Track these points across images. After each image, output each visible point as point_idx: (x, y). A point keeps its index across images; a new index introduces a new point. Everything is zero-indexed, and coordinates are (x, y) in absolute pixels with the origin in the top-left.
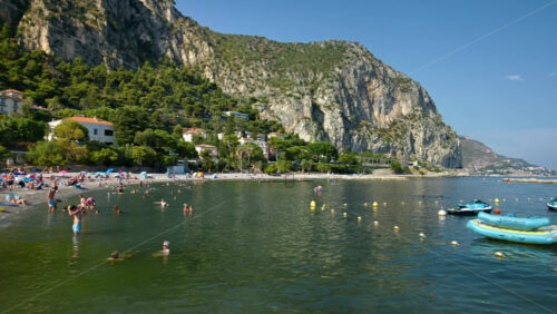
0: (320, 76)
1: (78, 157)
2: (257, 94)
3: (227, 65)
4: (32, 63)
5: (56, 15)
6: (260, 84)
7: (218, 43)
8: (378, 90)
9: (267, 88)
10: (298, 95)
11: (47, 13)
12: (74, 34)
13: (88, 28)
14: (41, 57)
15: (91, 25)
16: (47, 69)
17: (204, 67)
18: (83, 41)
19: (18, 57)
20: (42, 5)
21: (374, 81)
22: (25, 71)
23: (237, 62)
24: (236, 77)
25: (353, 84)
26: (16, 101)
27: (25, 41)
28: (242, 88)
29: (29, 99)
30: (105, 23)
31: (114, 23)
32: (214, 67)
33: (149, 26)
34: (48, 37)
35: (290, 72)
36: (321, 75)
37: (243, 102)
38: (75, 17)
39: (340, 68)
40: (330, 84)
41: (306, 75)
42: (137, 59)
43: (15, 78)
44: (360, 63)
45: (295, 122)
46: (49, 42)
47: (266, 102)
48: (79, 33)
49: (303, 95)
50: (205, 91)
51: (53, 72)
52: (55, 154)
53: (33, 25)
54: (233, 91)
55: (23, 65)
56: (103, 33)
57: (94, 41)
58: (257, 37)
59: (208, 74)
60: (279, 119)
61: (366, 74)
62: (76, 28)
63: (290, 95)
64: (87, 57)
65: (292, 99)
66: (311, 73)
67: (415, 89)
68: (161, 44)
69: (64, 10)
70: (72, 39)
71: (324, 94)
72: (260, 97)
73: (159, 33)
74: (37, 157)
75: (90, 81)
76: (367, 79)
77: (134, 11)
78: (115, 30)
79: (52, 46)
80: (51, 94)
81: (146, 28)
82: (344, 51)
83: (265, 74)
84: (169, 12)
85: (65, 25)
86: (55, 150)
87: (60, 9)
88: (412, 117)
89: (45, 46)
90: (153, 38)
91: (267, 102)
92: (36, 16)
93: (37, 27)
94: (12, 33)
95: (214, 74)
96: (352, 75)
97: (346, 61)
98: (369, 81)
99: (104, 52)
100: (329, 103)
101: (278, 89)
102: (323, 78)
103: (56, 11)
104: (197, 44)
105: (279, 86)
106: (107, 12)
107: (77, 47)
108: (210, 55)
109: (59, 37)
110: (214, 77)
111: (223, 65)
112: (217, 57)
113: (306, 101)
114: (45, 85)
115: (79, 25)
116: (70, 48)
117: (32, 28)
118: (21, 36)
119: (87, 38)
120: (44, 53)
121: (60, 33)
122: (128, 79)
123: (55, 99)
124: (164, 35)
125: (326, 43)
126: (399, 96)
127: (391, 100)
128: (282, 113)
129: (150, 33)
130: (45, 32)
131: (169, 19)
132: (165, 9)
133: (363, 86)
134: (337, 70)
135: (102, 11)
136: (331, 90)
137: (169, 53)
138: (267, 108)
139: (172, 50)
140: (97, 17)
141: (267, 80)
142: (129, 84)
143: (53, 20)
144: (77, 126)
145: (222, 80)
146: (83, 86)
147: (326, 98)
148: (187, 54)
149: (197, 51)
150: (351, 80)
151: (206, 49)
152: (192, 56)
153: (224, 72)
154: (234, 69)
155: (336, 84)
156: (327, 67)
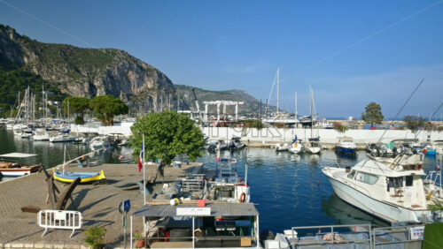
2: (61, 80)
3: (46, 65)
6: (63, 75)
7: (42, 51)
8: (133, 76)
9: (67, 78)
10: (81, 82)
17: (33, 66)
21: (130, 73)
23: (52, 63)
24: (50, 71)
28: (54, 77)
32: (39, 66)
35: (83, 67)
37: (54, 84)
39: (109, 66)
40: (101, 76)
41: (91, 69)
44: (121, 64)
47: (65, 85)
49: (85, 82)
50: (33, 81)
54: (49, 79)
58: (66, 45)
59: (35, 70)
60: (72, 93)
61: (125, 68)
63: (78, 82)
65: (78, 84)
66: (94, 68)
67: (156, 75)
68: (9, 55)
71: (98, 80)
72: (63, 82)
73: (6, 48)
76: (126, 71)
82: (114, 57)
83: (66, 71)
84: (11, 35)
88: (153, 89)
90: (3, 51)
95: (38, 70)
96: (116, 70)
97: (113, 62)
98: (128, 72)
100: (99, 85)
101: (72, 79)
104: (29, 53)
105: (73, 77)
108: (36, 60)
110: (38, 72)
111: (44, 65)
112: (41, 60)
113: (86, 85)
124: (9, 49)
125: (107, 50)
126: (146, 78)
127: (141, 81)
128: (73, 90)
129: (1, 48)
131: (11, 39)
132: (9, 34)
133: (124, 75)
134: (107, 67)
136: (101, 79)
137: (12, 60)
138: (66, 88)
139: (14, 57)
141: (67, 74)
145: (43, 73)
147: (98, 83)
148: (23, 58)
149: (28, 57)
150: (116, 73)
151: (34, 56)
152: (26, 60)
153: (44, 69)
154: (50, 67)
155: (105, 76)
156: (103, 65)
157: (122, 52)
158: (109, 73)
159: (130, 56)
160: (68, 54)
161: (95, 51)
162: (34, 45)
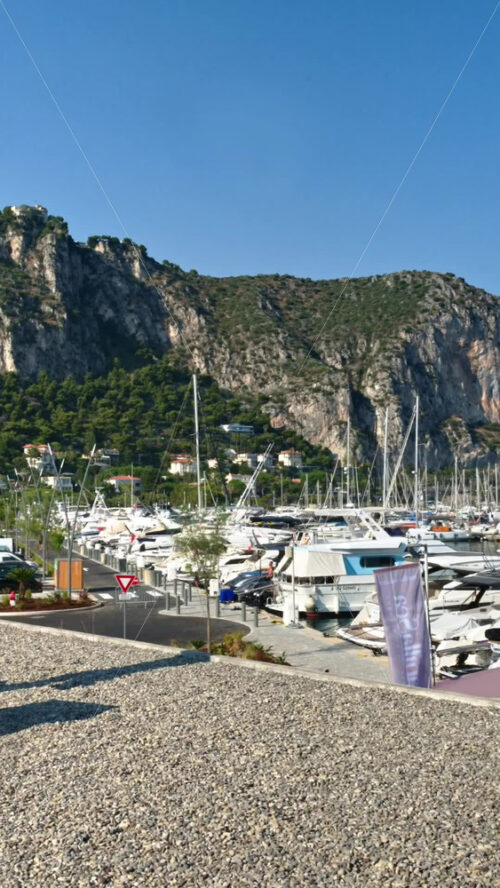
0: (375, 346)
2: (270, 387)
3: (225, 342)
5: (16, 320)
6: (275, 372)
7: (213, 302)
8: (484, 359)
9: (285, 378)
10: (328, 388)
11: (6, 321)
12: (35, 342)
13: (48, 328)
15: (50, 322)
17: (192, 349)
18: (44, 345)
21: (476, 345)
23: (241, 336)
24: (238, 362)
25: (432, 354)
28: (248, 379)
30: (65, 316)
31: (73, 309)
32: (207, 350)
33: (110, 292)
34: (12, 352)
35: (327, 342)
36: (377, 344)
37: (249, 401)
38: (33, 317)
39: (408, 331)
40: (386, 363)
41: (352, 345)
42: (103, 355)
44: (446, 318)
45: (325, 430)
47: (281, 401)
48: (39, 337)
49: (337, 388)
54: (235, 384)
56: (64, 330)
57: (55, 342)
58: (276, 277)
59: (198, 362)
60: (302, 427)
61: (461, 333)
62: (37, 331)
63: (317, 390)
64: (49, 366)
65: (319, 396)
66: (362, 340)
68: (131, 321)
69: (21, 311)
70: (33, 348)
71: (376, 380)
72: (274, 393)
73: (125, 304)
76: (462, 341)
77: (87, 271)
78: (76, 320)
79: (17, 363)
81: (108, 296)
82: (421, 297)
83: (282, 355)
84: (137, 265)
85: (27, 331)
87: (17, 310)
89: (11, 365)
90: (117, 311)
91: (284, 401)
95: (206, 361)
96: (430, 341)
97: (421, 317)
98: (468, 346)
100: (381, 395)
101: (301, 380)
102: (379, 351)
103: (15, 315)
104: (180, 313)
105: (302, 375)
106: (64, 297)
107: (38, 356)
108: (201, 329)
109: (21, 350)
110: (207, 365)
111: (220, 343)
112: (213, 331)
113: (342, 397)
115: (39, 327)
116: (32, 359)
119: (47, 341)
120: (9, 373)
121: (22, 342)
122: (100, 393)
124: (133, 307)
125: (396, 278)
128: (305, 417)
129: (114, 305)
130: (8, 347)
131: (137, 275)
132: (132, 261)
133: (456, 355)
134: (403, 335)
135: (58, 296)
136: (385, 374)
137: (141, 337)
138: (283, 410)
139: (145, 328)
140: (54, 308)
141: (286, 366)
142: (103, 401)
143: (14, 329)
145: (218, 368)
147: (377, 387)
148: (166, 330)
149: (180, 325)
150: (429, 349)
151: (195, 320)
152: (173, 333)
153: (222, 355)
154: (237, 348)
155: (397, 362)
156: (388, 329)
157: (448, 278)
158: (409, 352)
159: (473, 291)
160: (282, 305)
161: (359, 284)
162: (192, 287)
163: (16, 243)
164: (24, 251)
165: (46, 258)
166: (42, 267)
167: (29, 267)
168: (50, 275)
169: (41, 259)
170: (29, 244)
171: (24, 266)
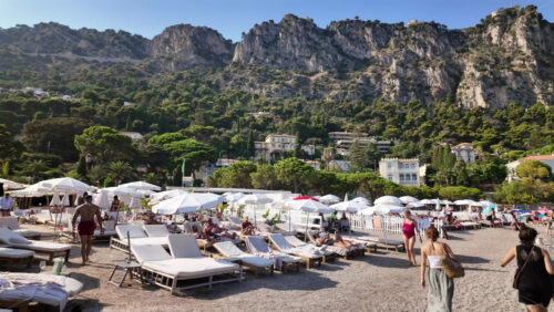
1: (546, 194)
4: (473, 119)
5: (486, 73)
11: (478, 74)
12: (505, 85)
13: (517, 74)
14: (479, 112)
15: (519, 70)
16: (486, 120)
18: (514, 86)
19: (462, 116)
20: (473, 70)
22: (469, 126)
26: (469, 151)
27: (464, 102)
29: (479, 148)
30: (535, 62)
31: (545, 59)
34: (482, 94)
38: (503, 69)
43: (462, 134)
46: (484, 97)
48: (509, 82)
51: (492, 122)
52: (521, 192)
53: (468, 88)
55: (466, 122)
56: (535, 73)
57: (526, 83)
62: (506, 78)
64: (521, 100)
69: (492, 67)
70: (504, 89)
74: (504, 196)
75: (529, 121)
78: (547, 65)
79: (486, 101)
80: (495, 141)
85: (495, 79)
86: (521, 189)
87: (488, 67)
89: (481, 102)
92: (470, 80)
93: (472, 89)
94: (453, 100)
99: (537, 90)
103: (486, 70)
106: (534, 52)
107: (509, 94)
109: (491, 91)
114: (487, 134)
115: (508, 74)
116: (503, 96)
117: (468, 91)
118: (460, 100)
119: (518, 82)
120: (481, 108)
121: (492, 86)
123: (500, 144)
130: (479, 90)
135: (529, 53)
140: (524, 60)
143: (484, 78)
144: (538, 164)
146: (522, 127)
163: (494, 31)
164: (501, 35)
165: (518, 32)
166: (515, 39)
167: (505, 43)
168: (522, 42)
169: (514, 35)
170: (504, 29)
171: (501, 44)
